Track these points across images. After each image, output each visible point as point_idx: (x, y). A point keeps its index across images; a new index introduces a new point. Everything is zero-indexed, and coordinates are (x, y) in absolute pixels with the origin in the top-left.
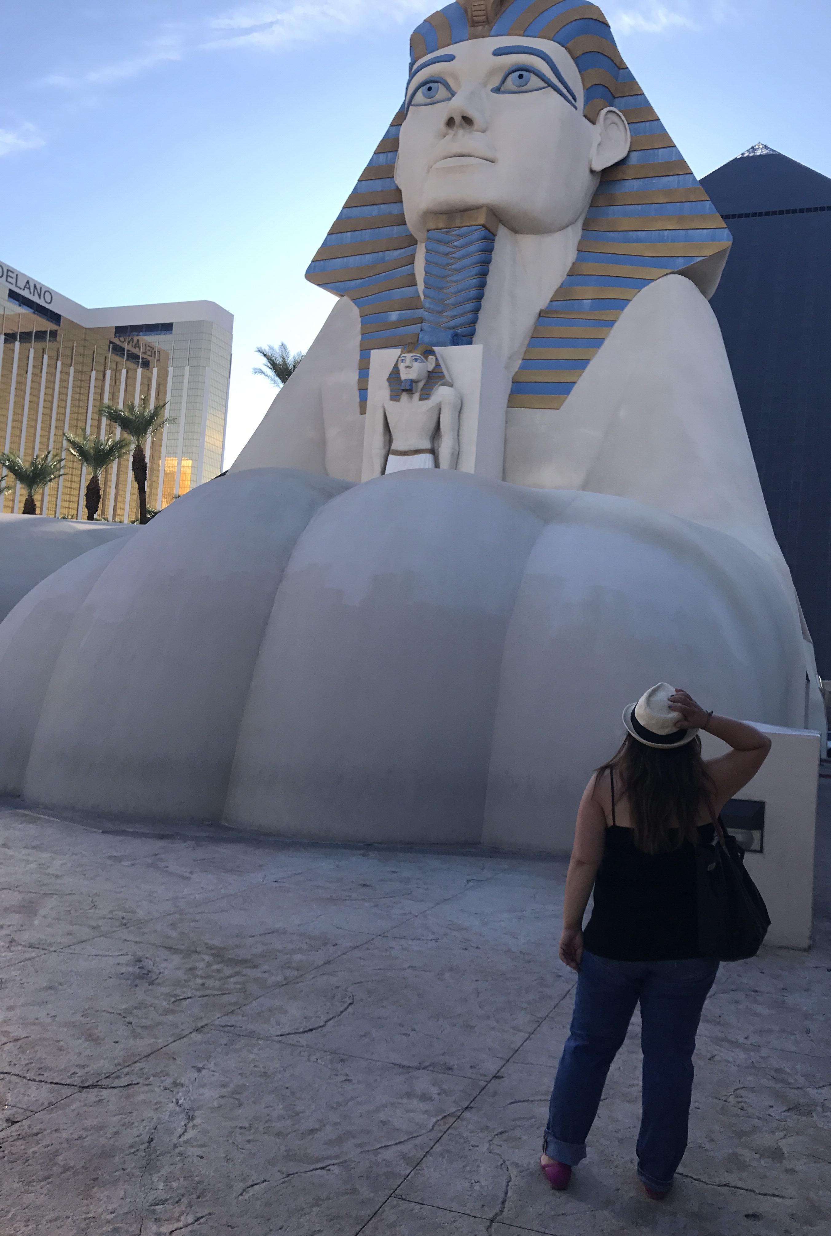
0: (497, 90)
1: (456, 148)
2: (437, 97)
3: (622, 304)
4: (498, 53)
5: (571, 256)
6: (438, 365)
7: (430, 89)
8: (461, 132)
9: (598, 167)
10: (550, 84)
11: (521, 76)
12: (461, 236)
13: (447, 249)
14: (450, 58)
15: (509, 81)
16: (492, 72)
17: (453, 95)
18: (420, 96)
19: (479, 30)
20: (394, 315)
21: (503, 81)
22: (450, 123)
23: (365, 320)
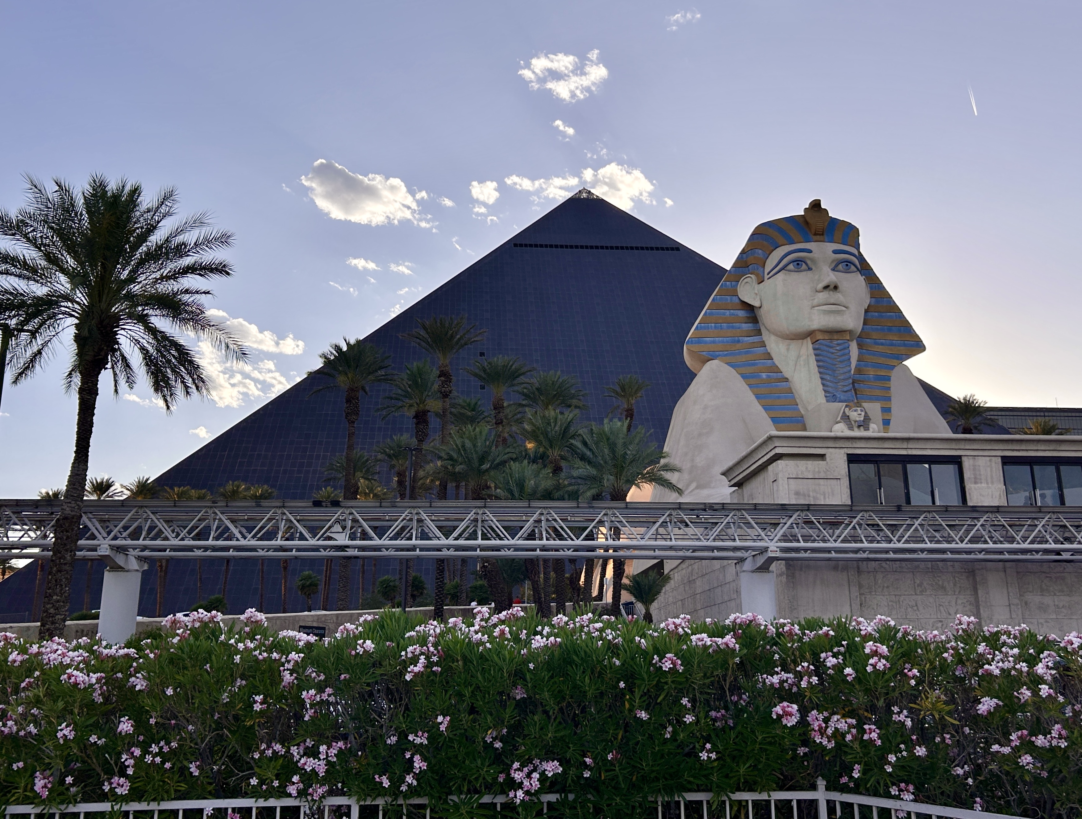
0: (835, 268)
1: (832, 301)
2: (802, 268)
3: (889, 378)
4: (835, 252)
7: (798, 264)
8: (831, 292)
10: (858, 269)
11: (847, 265)
12: (838, 344)
13: (833, 351)
14: (810, 251)
15: (840, 266)
16: (833, 262)
17: (810, 269)
18: (791, 267)
19: (818, 237)
20: (764, 375)
21: (837, 266)
22: (826, 287)
23: (744, 377)
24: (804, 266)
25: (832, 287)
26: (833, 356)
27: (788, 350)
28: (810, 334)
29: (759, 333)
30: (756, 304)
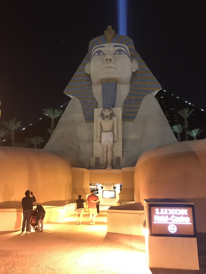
0: (114, 54)
1: (109, 66)
4: (115, 46)
8: (109, 62)
12: (110, 84)
13: (108, 87)
14: (104, 47)
16: (113, 50)
17: (104, 54)
18: (96, 54)
19: (109, 41)
20: (89, 101)
21: (116, 52)
22: (107, 60)
24: (102, 54)
28: (101, 81)
29: (91, 85)
30: (89, 73)
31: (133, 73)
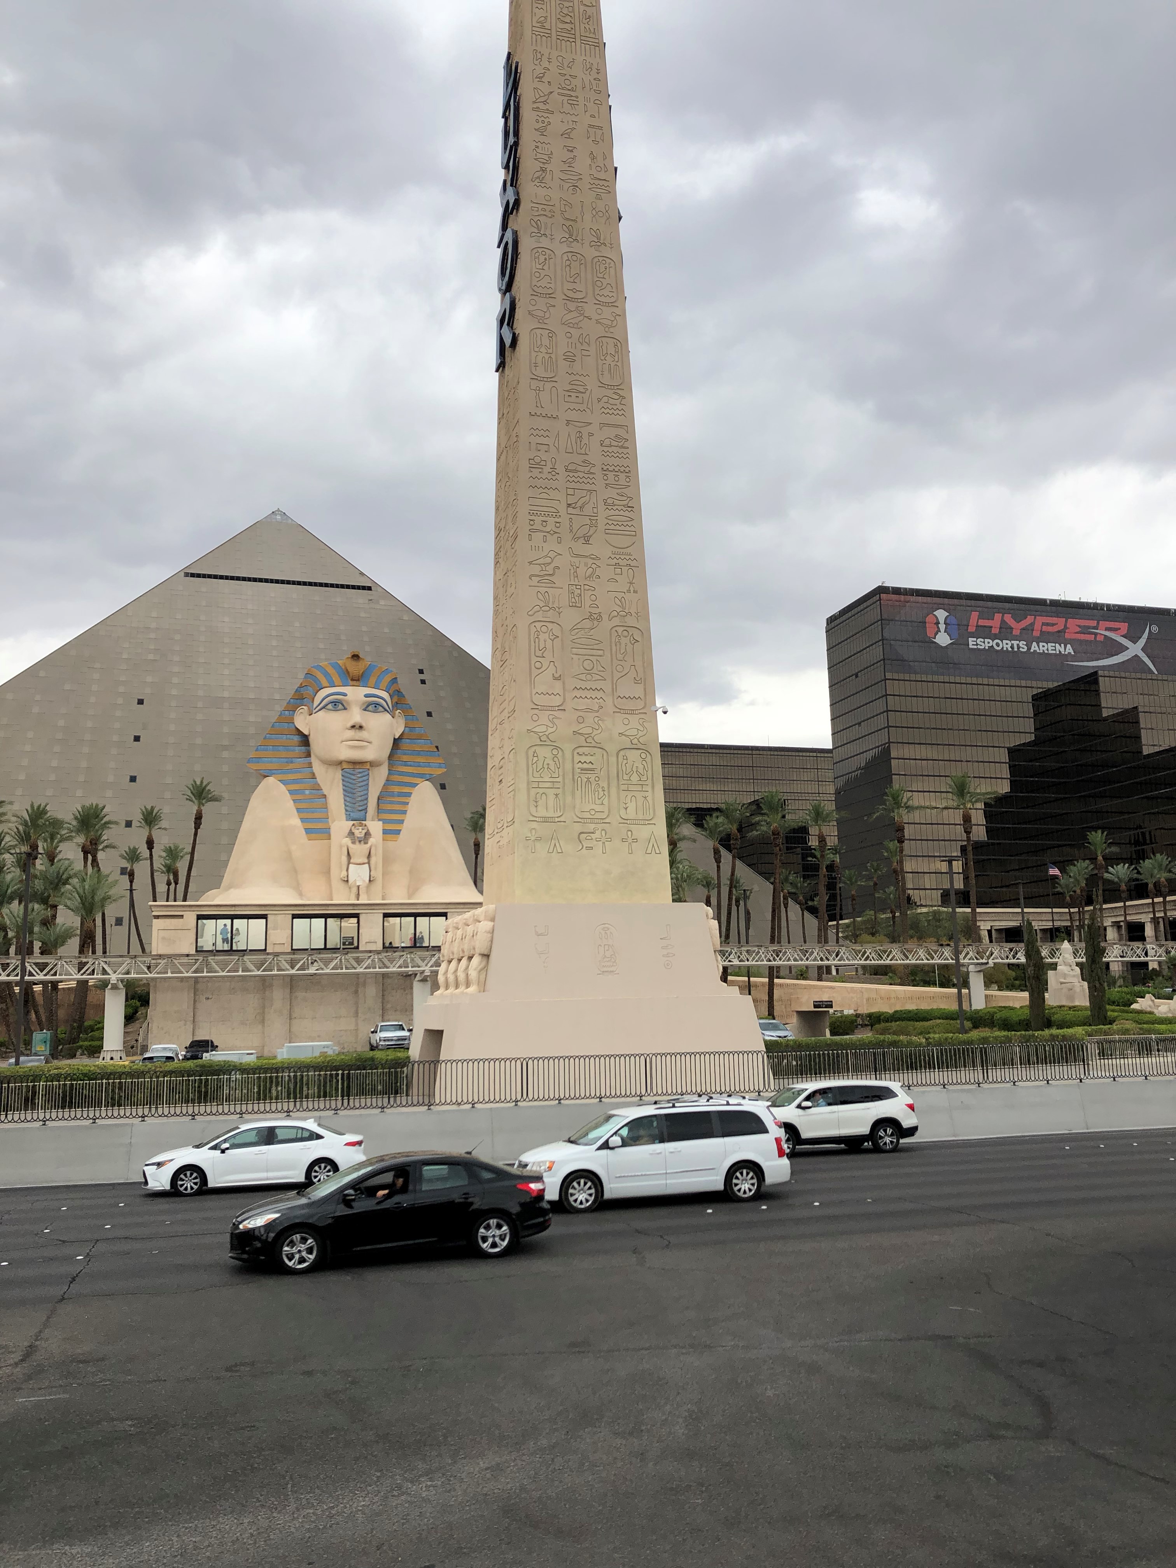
0: (365, 710)
1: (357, 738)
2: (339, 708)
3: (409, 795)
4: (366, 696)
5: (387, 772)
6: (368, 830)
7: (336, 705)
8: (357, 730)
9: (396, 737)
10: (386, 710)
11: (376, 707)
12: (360, 773)
13: (355, 778)
14: (345, 695)
15: (370, 707)
16: (363, 704)
17: (345, 709)
18: (330, 706)
19: (355, 683)
20: (307, 792)
21: (368, 706)
22: (353, 727)
23: (291, 792)
24: (340, 706)
25: (357, 726)
26: (354, 782)
27: (327, 772)
28: (340, 763)
29: (309, 755)
30: (306, 733)
31: (394, 739)
